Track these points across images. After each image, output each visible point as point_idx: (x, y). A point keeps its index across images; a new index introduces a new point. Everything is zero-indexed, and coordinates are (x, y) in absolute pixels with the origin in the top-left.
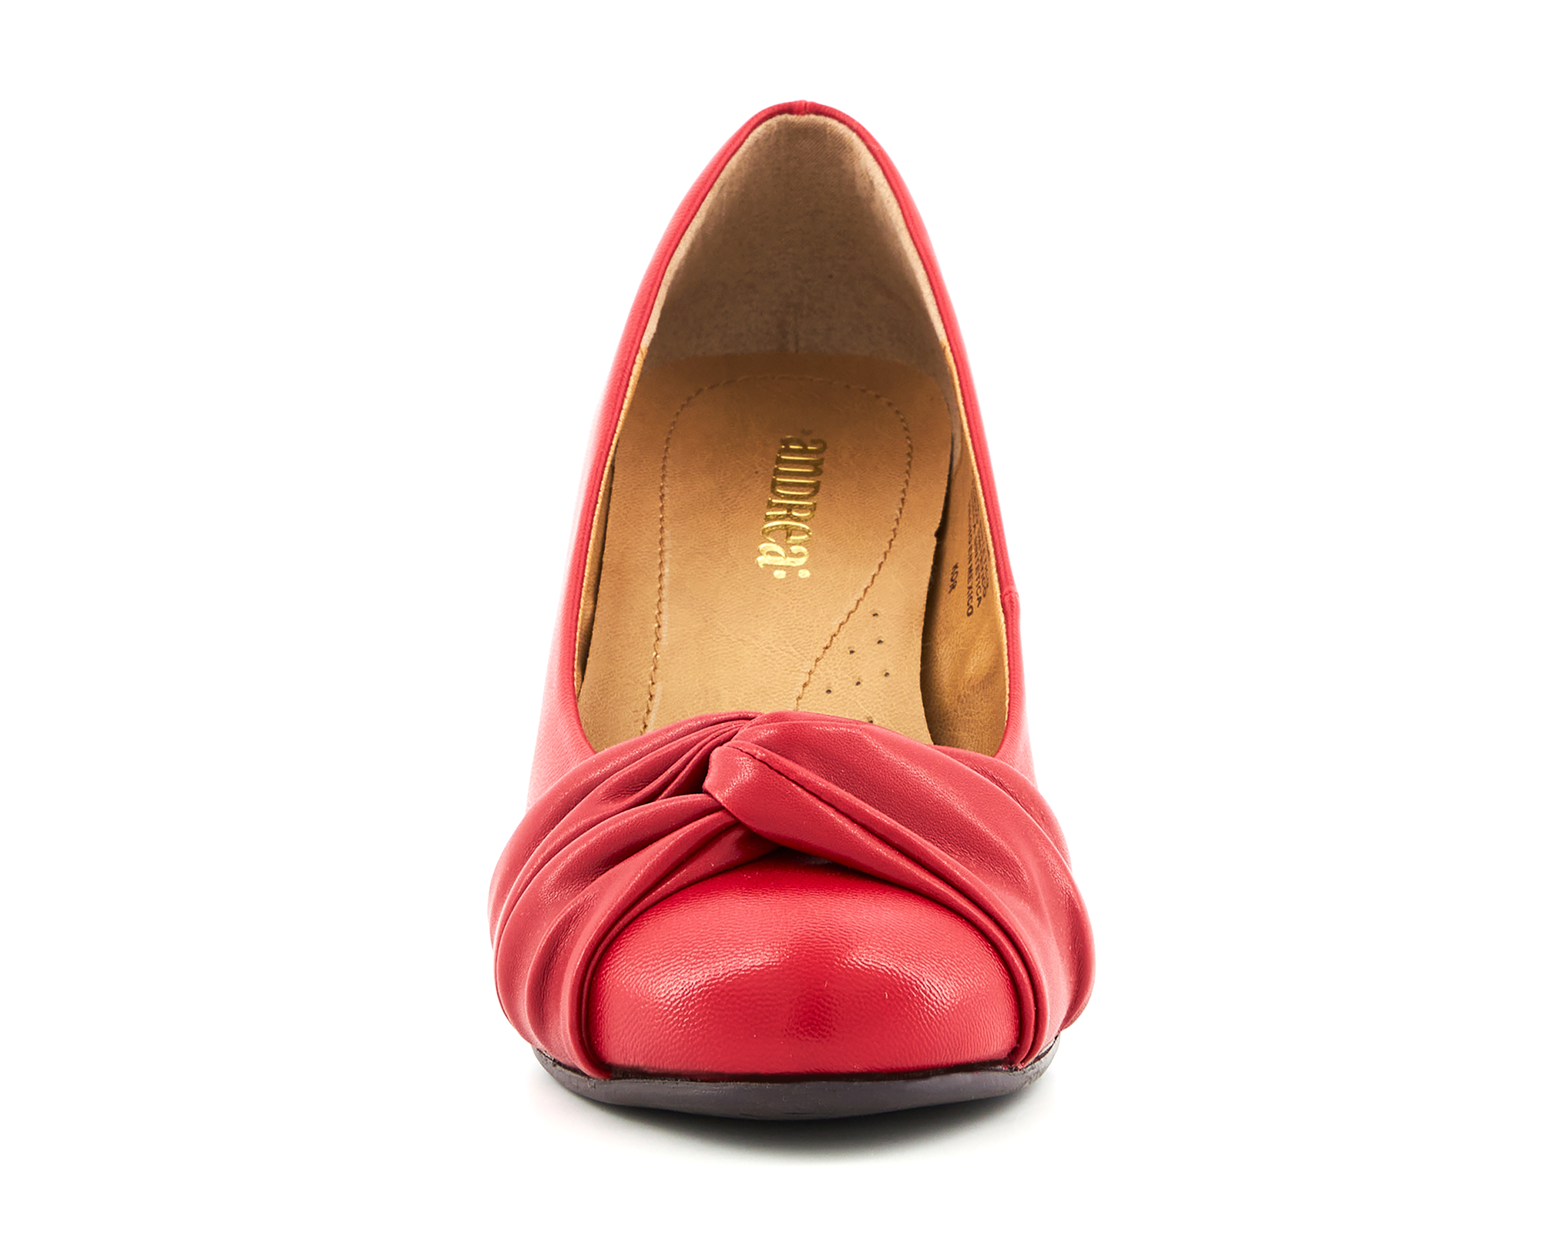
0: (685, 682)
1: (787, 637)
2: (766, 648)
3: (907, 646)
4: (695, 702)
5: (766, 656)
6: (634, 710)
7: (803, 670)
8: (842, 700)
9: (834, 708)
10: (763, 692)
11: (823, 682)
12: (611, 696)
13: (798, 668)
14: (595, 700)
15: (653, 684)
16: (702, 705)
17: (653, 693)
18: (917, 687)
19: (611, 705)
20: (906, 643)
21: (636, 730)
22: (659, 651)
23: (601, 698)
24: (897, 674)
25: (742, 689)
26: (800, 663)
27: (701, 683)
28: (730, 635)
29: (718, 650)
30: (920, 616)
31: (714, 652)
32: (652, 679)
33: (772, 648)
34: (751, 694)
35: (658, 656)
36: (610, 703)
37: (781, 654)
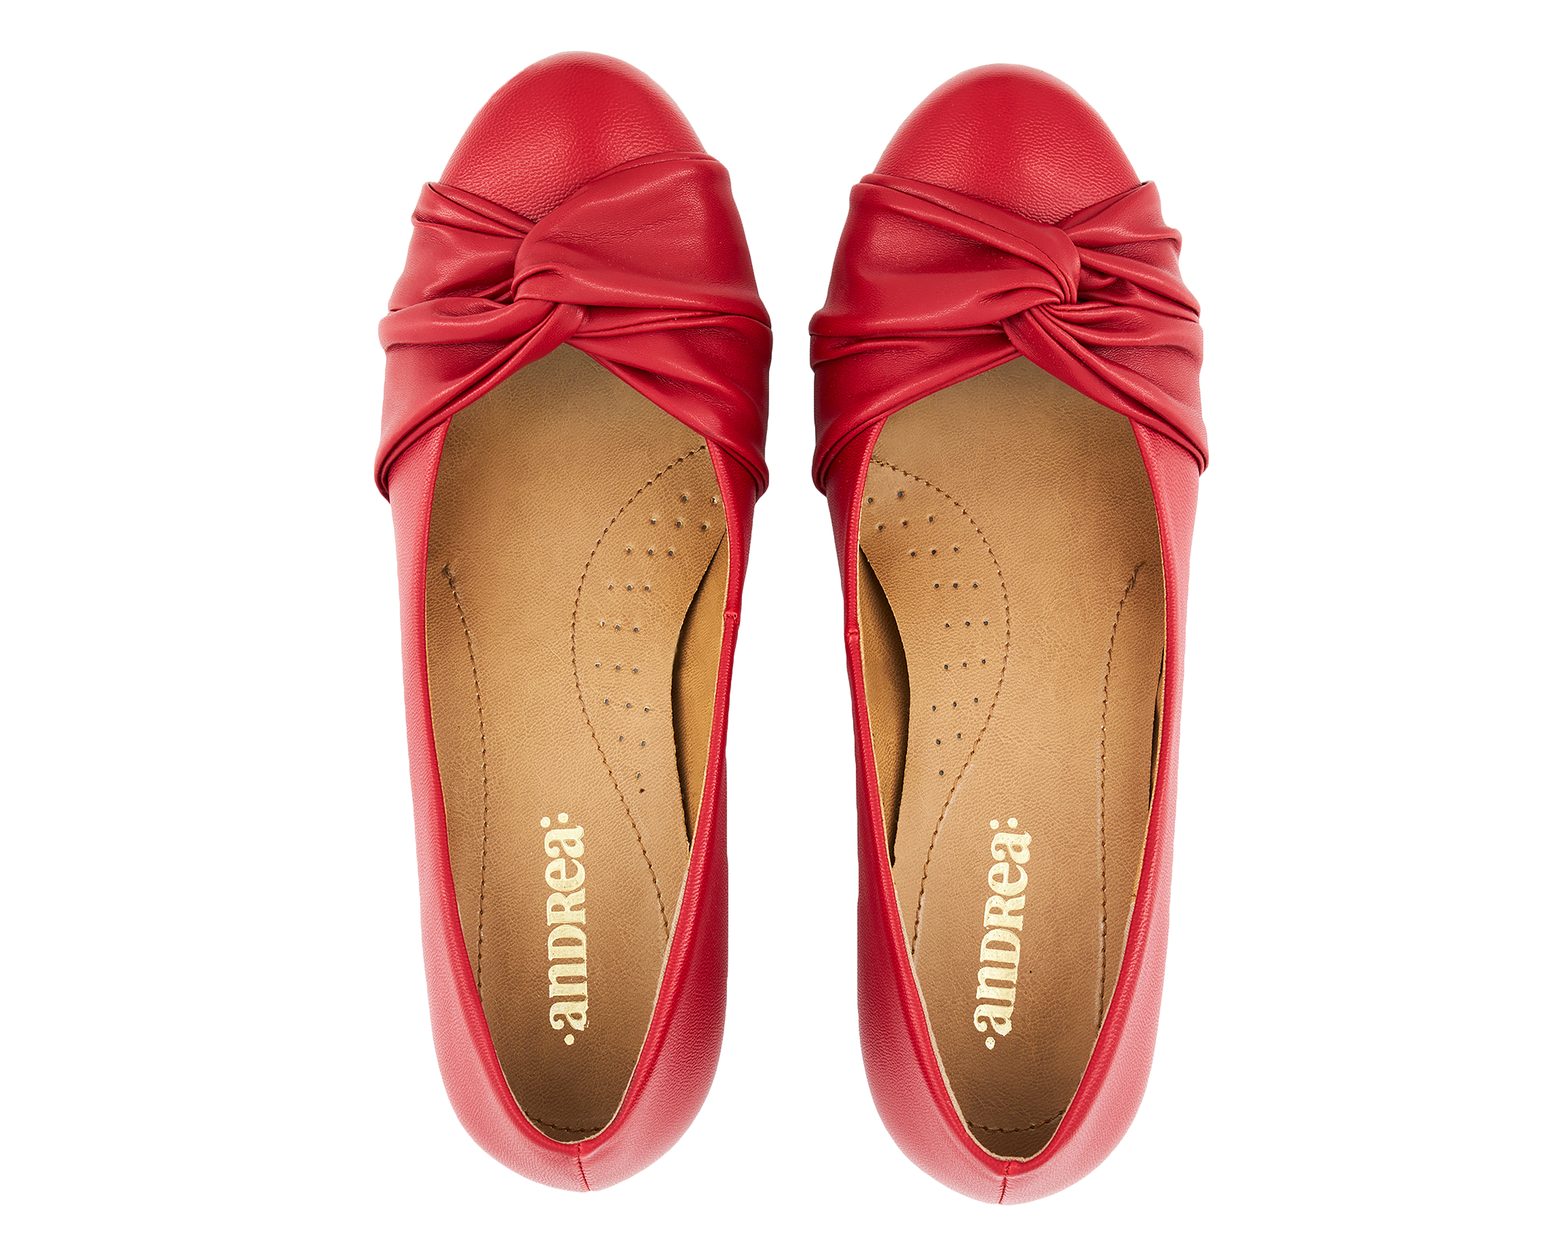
0: (1081, 705)
1: (1008, 752)
2: (1022, 741)
3: (919, 732)
4: (1074, 688)
5: (1022, 733)
6: (1118, 677)
7: (996, 720)
8: (967, 689)
9: (972, 683)
10: (1024, 700)
11: (980, 708)
12: (1135, 688)
13: (999, 721)
14: (1146, 683)
15: (1105, 702)
16: (1068, 686)
17: (1104, 692)
18: (912, 691)
19: (1134, 679)
20: (920, 735)
21: (1115, 660)
22: (1101, 732)
23: (1142, 685)
24: (927, 705)
25: (1040, 702)
26: (997, 726)
27: (1069, 705)
28: (1050, 753)
29: (1058, 737)
30: (909, 764)
31: (1061, 736)
32: (1105, 705)
33: (1018, 741)
34: (1033, 698)
35: (1102, 727)
36: (1135, 681)
37: (1011, 735)
